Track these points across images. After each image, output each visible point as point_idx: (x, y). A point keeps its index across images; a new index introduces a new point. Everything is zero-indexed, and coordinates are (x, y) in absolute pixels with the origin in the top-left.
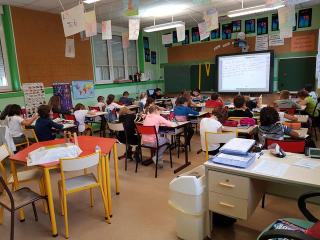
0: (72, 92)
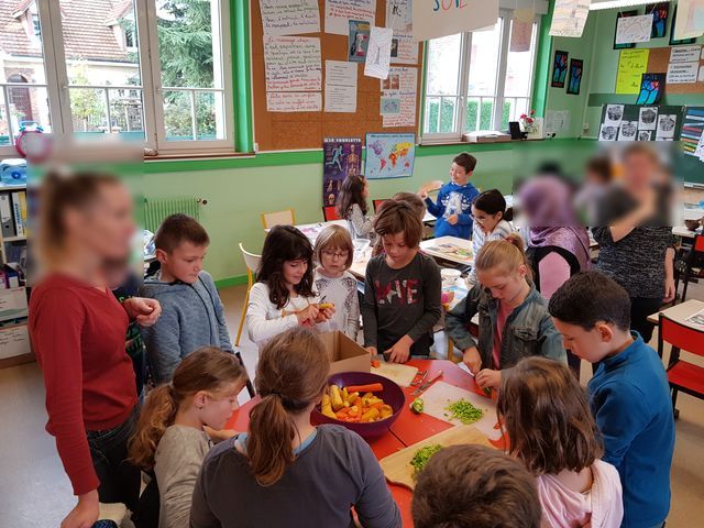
0: (363, 162)
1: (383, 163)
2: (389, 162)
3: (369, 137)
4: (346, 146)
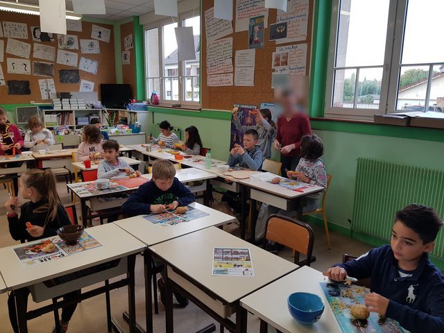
4: (246, 111)
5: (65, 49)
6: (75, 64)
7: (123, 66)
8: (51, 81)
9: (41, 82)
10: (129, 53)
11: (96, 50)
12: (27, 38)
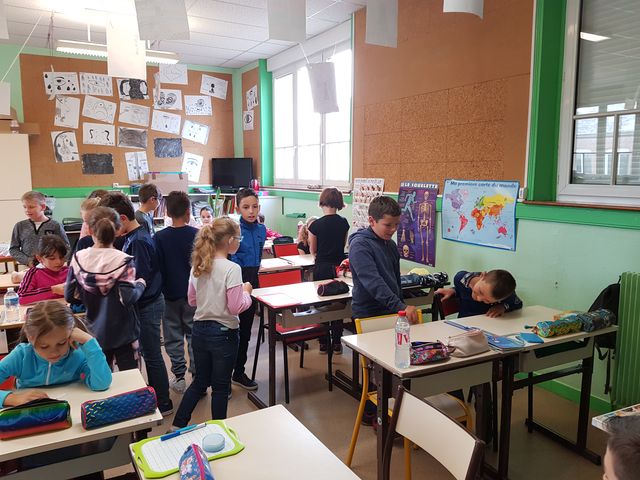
1: (464, 221)
2: (472, 222)
3: (448, 184)
4: (420, 192)
5: (163, 110)
6: (177, 131)
7: (245, 132)
8: (143, 155)
9: (128, 156)
10: (252, 114)
11: (207, 110)
12: (111, 95)
